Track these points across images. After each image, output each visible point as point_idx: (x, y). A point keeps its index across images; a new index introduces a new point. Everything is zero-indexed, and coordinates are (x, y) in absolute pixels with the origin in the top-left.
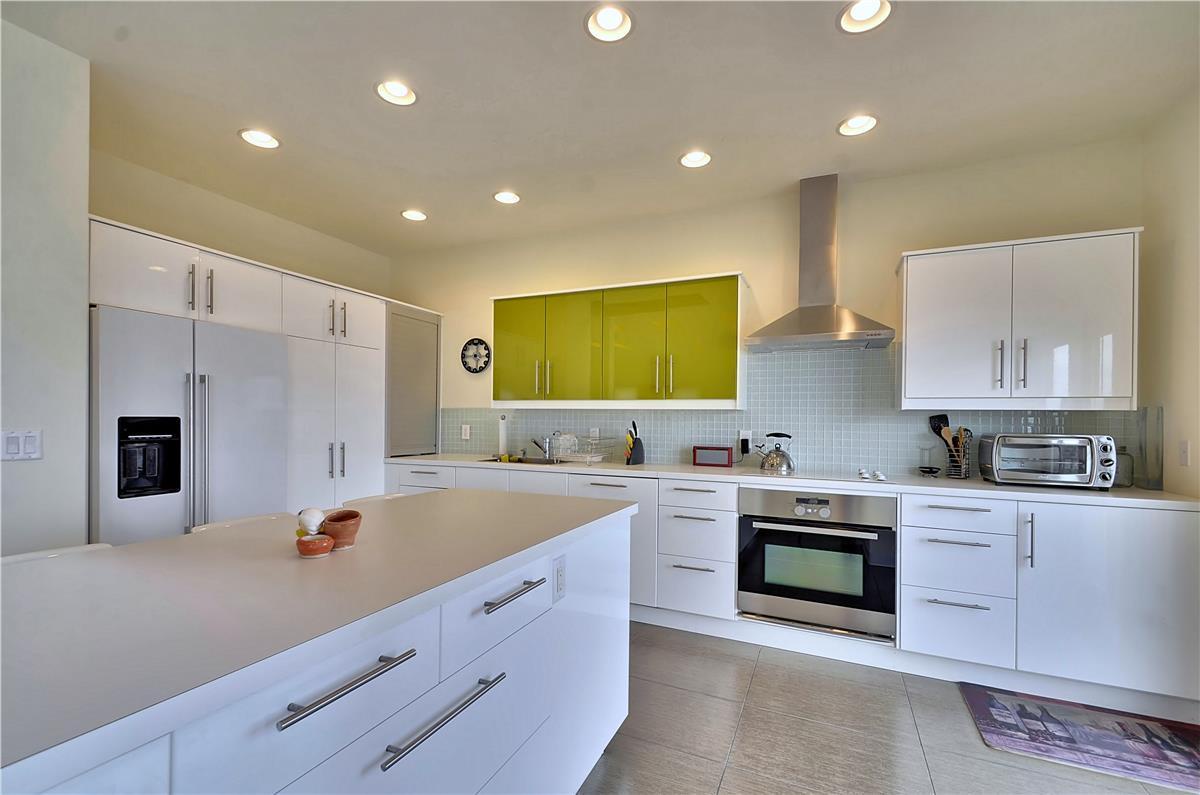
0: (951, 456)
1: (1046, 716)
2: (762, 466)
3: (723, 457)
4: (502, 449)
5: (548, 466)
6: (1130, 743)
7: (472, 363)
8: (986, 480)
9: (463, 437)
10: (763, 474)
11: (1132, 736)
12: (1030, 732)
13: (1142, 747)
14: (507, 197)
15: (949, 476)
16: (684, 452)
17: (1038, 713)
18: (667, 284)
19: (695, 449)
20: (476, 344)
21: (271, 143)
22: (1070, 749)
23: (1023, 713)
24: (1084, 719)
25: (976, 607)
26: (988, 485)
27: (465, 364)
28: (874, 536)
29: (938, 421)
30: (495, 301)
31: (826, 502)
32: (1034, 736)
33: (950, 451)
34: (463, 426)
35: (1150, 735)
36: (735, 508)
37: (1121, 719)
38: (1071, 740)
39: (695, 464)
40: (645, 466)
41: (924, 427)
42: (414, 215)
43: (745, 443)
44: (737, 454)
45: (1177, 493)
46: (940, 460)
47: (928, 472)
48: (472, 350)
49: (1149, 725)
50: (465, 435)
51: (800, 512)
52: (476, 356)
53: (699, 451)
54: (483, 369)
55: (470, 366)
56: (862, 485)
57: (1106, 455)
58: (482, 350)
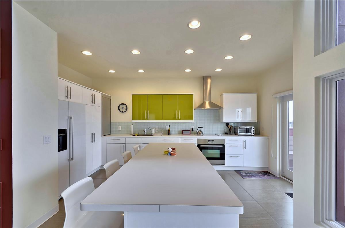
0: (230, 130)
1: (248, 173)
2: (197, 134)
3: (189, 132)
4: (132, 133)
5: (146, 136)
6: (260, 175)
7: (121, 110)
8: (235, 134)
9: (119, 130)
10: (198, 136)
11: (260, 174)
12: (248, 175)
13: (261, 175)
14: (141, 71)
15: (229, 134)
16: (179, 131)
17: (247, 173)
18: (178, 94)
19: (182, 131)
20: (123, 105)
21: (90, 54)
22: (254, 177)
23: (245, 173)
24: (253, 173)
25: (237, 157)
26: (237, 136)
27: (119, 110)
28: (222, 146)
29: (227, 124)
30: (133, 95)
31: (213, 140)
32: (249, 176)
33: (230, 129)
34: (119, 127)
35: (262, 173)
36: (196, 143)
37: (257, 172)
38: (253, 176)
39: (182, 134)
40: (171, 135)
41: (225, 125)
42: (112, 71)
43: (193, 129)
44: (191, 131)
45: (262, 135)
46: (228, 131)
47: (226, 134)
48: (121, 106)
49: (261, 172)
50: (120, 129)
51: (209, 143)
52: (123, 108)
53: (183, 131)
54: (125, 111)
55: (122, 111)
56: (219, 137)
57: (254, 130)
58: (125, 106)
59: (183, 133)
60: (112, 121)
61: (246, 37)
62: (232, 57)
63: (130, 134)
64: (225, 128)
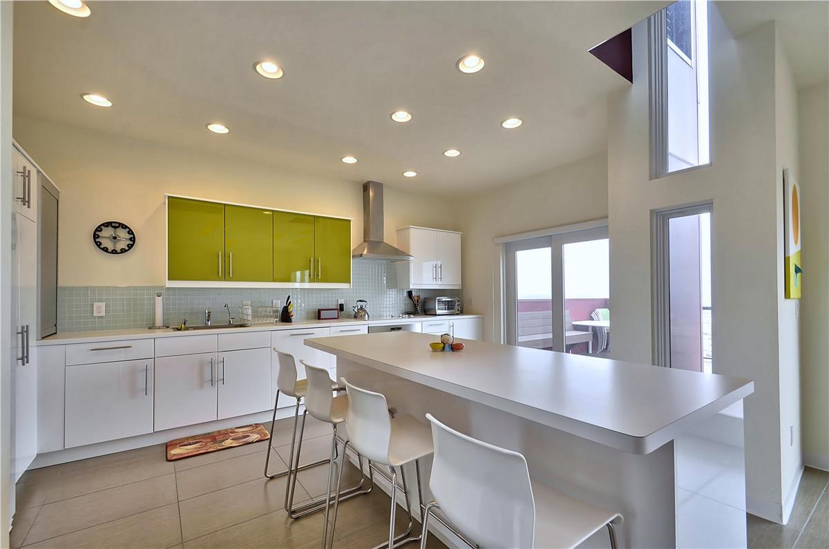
0: (415, 307)
2: (355, 317)
3: (331, 314)
4: (159, 321)
7: (108, 244)
8: (426, 314)
9: (95, 314)
14: (218, 128)
15: (415, 314)
16: (312, 312)
18: (315, 216)
19: (319, 311)
20: (115, 227)
27: (98, 244)
29: (410, 293)
30: (170, 198)
31: (400, 329)
33: (415, 304)
34: (96, 304)
39: (318, 318)
40: (293, 322)
42: (98, 100)
43: (342, 305)
44: (338, 311)
45: (470, 313)
46: (411, 309)
47: (409, 313)
48: (108, 232)
50: (99, 312)
52: (115, 238)
53: (322, 312)
54: (126, 251)
55: (110, 249)
56: (399, 320)
57: (459, 303)
58: (122, 234)
59: (322, 317)
60: (59, 285)
61: (512, 123)
62: (458, 153)
63: (149, 328)
64: (407, 302)
